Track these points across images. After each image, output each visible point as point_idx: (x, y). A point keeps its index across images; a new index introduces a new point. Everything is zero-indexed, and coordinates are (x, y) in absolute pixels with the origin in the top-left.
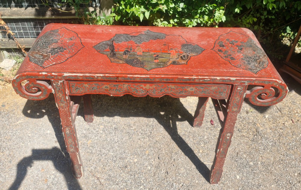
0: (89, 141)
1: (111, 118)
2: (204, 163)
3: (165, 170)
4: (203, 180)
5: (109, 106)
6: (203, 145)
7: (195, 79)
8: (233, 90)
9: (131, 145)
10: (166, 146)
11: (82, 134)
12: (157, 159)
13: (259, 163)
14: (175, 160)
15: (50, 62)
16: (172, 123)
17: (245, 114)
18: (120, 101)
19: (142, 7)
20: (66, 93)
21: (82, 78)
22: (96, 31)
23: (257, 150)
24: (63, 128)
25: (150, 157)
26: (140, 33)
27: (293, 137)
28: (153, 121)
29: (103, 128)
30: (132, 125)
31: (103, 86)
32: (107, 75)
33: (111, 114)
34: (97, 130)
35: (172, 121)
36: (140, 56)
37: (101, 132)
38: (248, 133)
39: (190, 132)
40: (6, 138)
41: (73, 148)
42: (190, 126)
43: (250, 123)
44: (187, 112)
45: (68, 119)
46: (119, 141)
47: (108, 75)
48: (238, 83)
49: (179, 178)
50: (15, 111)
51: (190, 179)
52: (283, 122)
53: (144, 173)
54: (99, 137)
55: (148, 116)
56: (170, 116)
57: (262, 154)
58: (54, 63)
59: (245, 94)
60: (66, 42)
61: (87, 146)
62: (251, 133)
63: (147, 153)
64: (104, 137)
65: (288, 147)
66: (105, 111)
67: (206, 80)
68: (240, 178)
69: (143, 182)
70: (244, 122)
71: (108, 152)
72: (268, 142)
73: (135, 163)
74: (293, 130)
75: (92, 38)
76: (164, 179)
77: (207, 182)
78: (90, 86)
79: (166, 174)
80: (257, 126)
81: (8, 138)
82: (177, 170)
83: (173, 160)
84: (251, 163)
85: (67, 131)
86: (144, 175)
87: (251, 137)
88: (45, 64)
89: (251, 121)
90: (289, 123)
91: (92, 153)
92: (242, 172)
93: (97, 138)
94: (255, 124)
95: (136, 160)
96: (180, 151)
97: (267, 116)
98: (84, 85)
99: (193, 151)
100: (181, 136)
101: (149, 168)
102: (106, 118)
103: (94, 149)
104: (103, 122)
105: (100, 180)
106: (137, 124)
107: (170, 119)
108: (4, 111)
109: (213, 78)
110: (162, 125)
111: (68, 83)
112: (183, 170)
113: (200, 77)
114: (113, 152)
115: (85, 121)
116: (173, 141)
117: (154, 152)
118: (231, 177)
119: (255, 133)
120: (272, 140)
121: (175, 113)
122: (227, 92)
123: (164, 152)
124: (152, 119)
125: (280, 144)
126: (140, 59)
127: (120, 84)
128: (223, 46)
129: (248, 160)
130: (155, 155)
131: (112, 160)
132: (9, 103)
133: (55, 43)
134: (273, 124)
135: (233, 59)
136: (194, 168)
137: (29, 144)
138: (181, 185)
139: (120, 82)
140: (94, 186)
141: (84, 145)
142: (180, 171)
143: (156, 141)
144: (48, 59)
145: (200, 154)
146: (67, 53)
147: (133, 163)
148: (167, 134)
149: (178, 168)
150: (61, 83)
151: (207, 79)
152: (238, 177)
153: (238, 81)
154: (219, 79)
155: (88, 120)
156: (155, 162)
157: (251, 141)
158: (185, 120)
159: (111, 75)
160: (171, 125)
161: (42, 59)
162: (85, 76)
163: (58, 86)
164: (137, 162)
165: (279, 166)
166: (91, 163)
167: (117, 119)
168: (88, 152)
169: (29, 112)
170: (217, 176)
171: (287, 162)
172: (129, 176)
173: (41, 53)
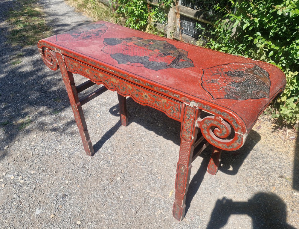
15: (246, 66)
22: (175, 81)
58: (242, 64)
60: (221, 79)
75: (187, 75)
88: (252, 66)
133: (235, 82)
144: (248, 69)
146: (225, 69)
161: (254, 71)
173: (255, 76)
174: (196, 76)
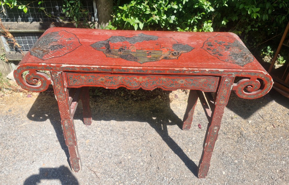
0: (87, 141)
1: (108, 122)
2: (192, 160)
3: (156, 166)
4: (192, 175)
5: (106, 112)
6: (191, 145)
7: (185, 70)
8: (221, 82)
9: (126, 144)
10: (158, 146)
11: (81, 135)
12: (149, 157)
13: (243, 161)
14: (166, 157)
15: (49, 55)
16: (163, 127)
17: (230, 119)
18: (116, 108)
19: (137, 18)
20: (65, 85)
21: (78, 70)
22: (94, 34)
23: (241, 150)
24: (62, 121)
25: (143, 155)
26: (134, 36)
27: (274, 140)
28: (146, 125)
29: (100, 130)
30: (127, 128)
31: (99, 78)
32: (102, 67)
33: (107, 119)
34: (95, 131)
35: (163, 125)
36: (134, 52)
37: (99, 133)
38: (233, 136)
39: (179, 134)
40: (11, 137)
41: (71, 141)
42: (179, 129)
43: (235, 127)
44: (177, 117)
45: (67, 111)
46: (115, 141)
47: (104, 67)
48: (226, 75)
49: (169, 172)
50: (20, 115)
51: (179, 174)
52: (265, 127)
53: (137, 169)
54: (96, 137)
55: (141, 120)
56: (161, 121)
57: (246, 154)
58: (53, 57)
59: (232, 86)
60: (65, 42)
61: (86, 144)
62: (235, 136)
63: (140, 152)
64: (101, 138)
65: (270, 148)
66: (102, 116)
67: (195, 71)
68: (226, 174)
69: (136, 176)
70: (229, 127)
71: (104, 150)
72: (251, 144)
73: (128, 160)
74: (274, 133)
75: (90, 39)
76: (156, 174)
77: (195, 177)
78: (86, 78)
79: (158, 170)
80: (241, 129)
81: (13, 138)
82: (167, 166)
83: (163, 158)
84: (236, 161)
85: (66, 124)
86: (137, 170)
87: (236, 139)
88: (45, 57)
89: (235, 126)
90: (270, 127)
91: (89, 150)
92: (227, 168)
93: (94, 138)
94: (239, 128)
95: (130, 157)
96: (170, 150)
97: (250, 122)
98: (81, 77)
99: (182, 151)
100: (171, 137)
101: (142, 164)
102: (103, 122)
103: (92, 147)
104: (100, 124)
105: (97, 174)
106: (131, 127)
107: (161, 123)
108: (10, 115)
109: (202, 70)
110: (154, 128)
111: (66, 75)
112: (173, 166)
113: (189, 69)
114: (108, 150)
115: (84, 124)
116: (164, 142)
117: (146, 150)
118: (218, 172)
119: (239, 136)
120: (255, 142)
121: (166, 118)
122: (215, 84)
123: (155, 151)
124: (145, 123)
125: (262, 145)
126: (134, 55)
127: (115, 76)
128: (212, 45)
129: (233, 158)
130: (147, 153)
131: (108, 157)
132: (15, 108)
133: (55, 41)
134: (256, 129)
135: (220, 55)
136: (183, 165)
137: (32, 143)
138: (171, 179)
139: (114, 73)
140: (91, 179)
141: (82, 143)
142: (170, 167)
143: (149, 142)
144: (47, 54)
145: (188, 153)
146: (66, 50)
147: (127, 160)
148: (158, 135)
149: (169, 164)
150: (59, 74)
151: (197, 70)
152: (224, 173)
153: (226, 73)
154: (208, 70)
155: (86, 123)
156: (147, 159)
157: (236, 142)
158: (175, 124)
159: (106, 67)
160: (162, 128)
161: (42, 53)
162: (82, 67)
163: (56, 77)
164: (130, 159)
165: (262, 164)
166: (88, 160)
167: (113, 122)
168: (86, 150)
169: (33, 116)
170: (204, 170)
171: (269, 161)
172: (123, 171)
173: (41, 49)
174: (83, 40)
